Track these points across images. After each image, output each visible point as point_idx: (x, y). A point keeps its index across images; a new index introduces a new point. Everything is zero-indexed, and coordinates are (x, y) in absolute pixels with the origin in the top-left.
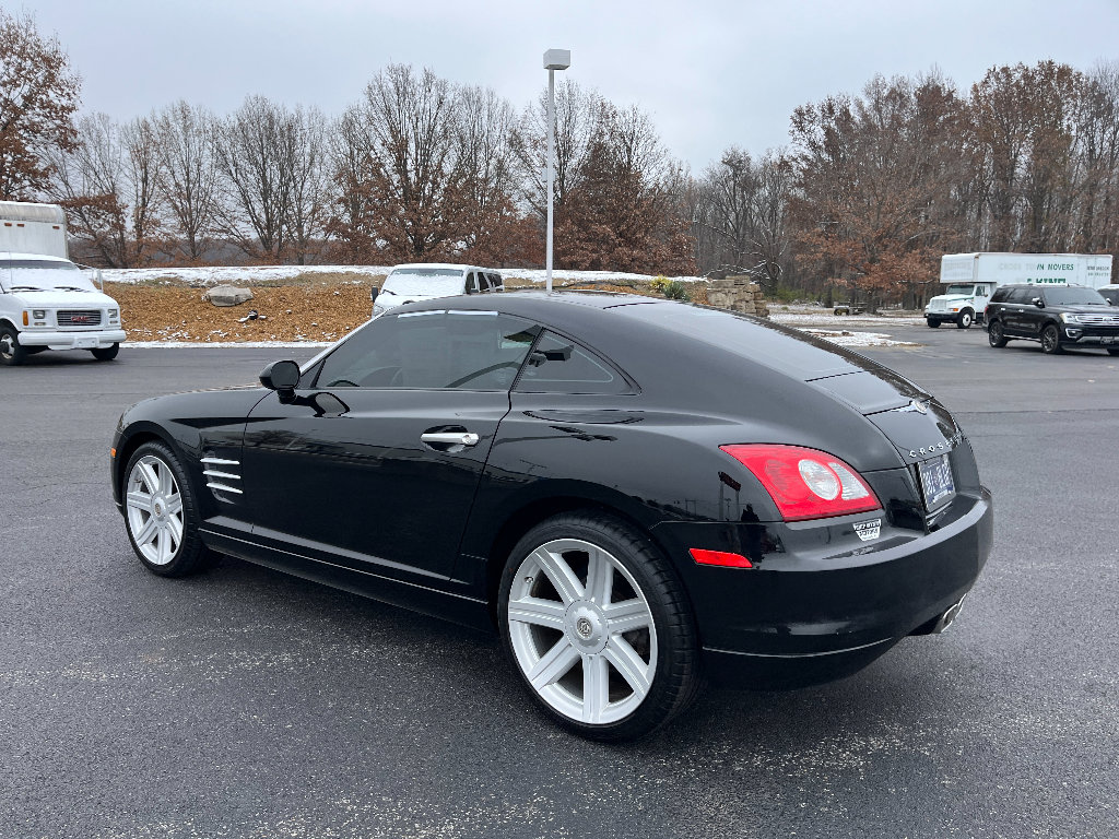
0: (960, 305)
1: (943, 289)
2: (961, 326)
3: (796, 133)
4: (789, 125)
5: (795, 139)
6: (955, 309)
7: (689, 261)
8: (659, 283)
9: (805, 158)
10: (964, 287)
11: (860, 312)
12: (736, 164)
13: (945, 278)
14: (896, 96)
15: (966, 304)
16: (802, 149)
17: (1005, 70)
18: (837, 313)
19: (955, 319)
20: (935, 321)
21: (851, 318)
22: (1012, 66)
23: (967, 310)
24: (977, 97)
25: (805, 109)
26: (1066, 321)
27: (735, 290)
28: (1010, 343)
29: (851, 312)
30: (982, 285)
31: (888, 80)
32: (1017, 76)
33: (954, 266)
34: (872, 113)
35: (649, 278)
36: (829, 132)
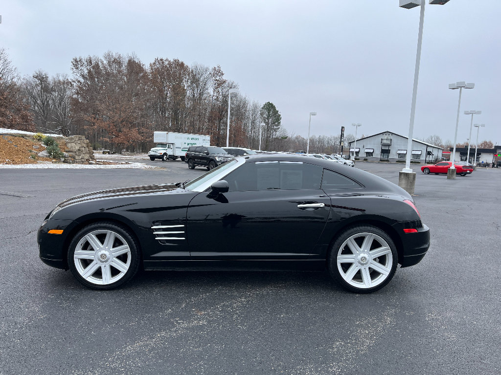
0: (163, 152)
1: (155, 145)
2: (163, 160)
3: (75, 69)
4: (71, 65)
5: (74, 72)
6: (161, 153)
7: (31, 125)
8: (39, 136)
9: (79, 81)
10: (163, 145)
11: (114, 153)
12: (42, 79)
13: (155, 141)
14: (118, 62)
15: (165, 151)
16: (78, 77)
17: (161, 60)
18: (104, 153)
19: (161, 157)
20: (153, 158)
21: (110, 155)
22: (164, 59)
23: (165, 154)
24: (152, 69)
25: (78, 60)
26: (217, 160)
27: (79, 142)
28: (197, 167)
29: (110, 152)
30: (170, 144)
31: (114, 54)
32: (166, 63)
33: (159, 136)
34: (107, 67)
35: (32, 134)
36: (90, 72)
